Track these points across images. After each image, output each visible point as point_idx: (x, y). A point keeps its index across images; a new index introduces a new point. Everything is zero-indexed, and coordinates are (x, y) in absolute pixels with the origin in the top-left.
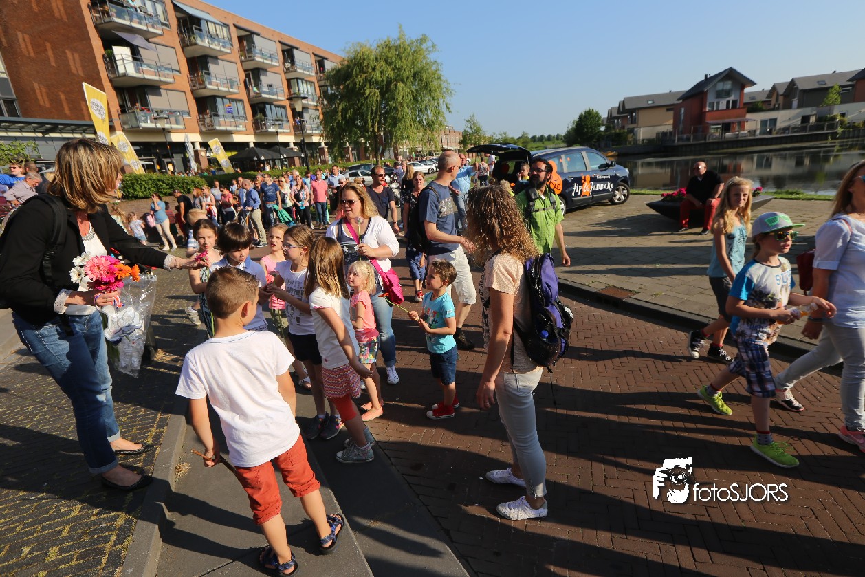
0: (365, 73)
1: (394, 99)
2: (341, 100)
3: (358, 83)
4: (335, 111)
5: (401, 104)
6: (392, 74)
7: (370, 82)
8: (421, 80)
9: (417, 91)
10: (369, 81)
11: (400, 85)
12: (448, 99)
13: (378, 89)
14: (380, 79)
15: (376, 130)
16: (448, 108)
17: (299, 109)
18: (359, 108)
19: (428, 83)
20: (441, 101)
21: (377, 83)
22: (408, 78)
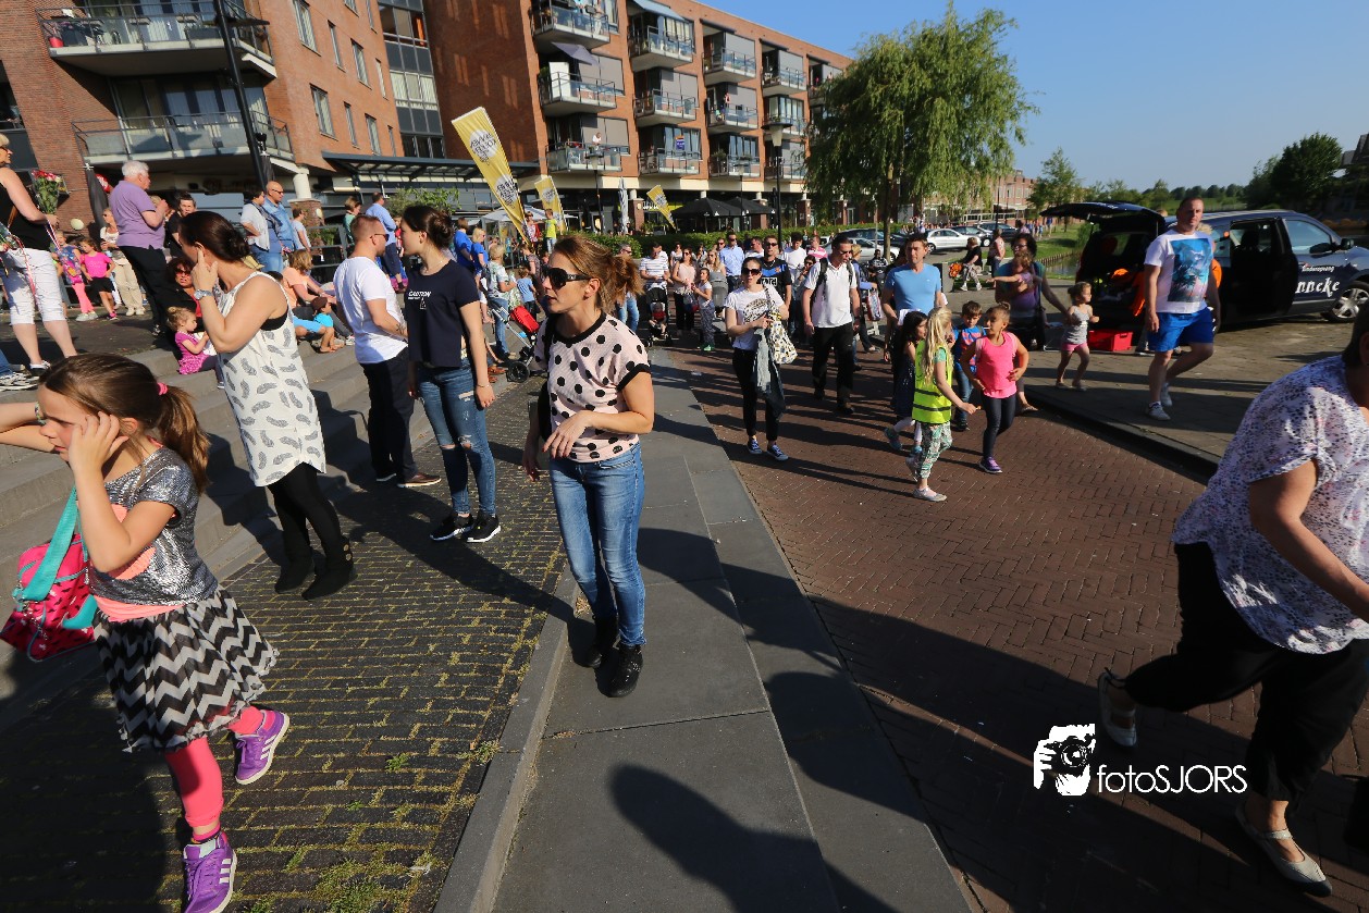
0: (883, 83)
1: (927, 124)
2: (841, 128)
3: (873, 100)
4: (830, 146)
5: (937, 132)
6: (929, 85)
7: (892, 98)
8: (976, 93)
9: (967, 111)
10: (889, 96)
11: (939, 102)
12: (1021, 123)
13: (901, 109)
14: (906, 92)
15: (890, 176)
16: (1020, 138)
17: (777, 142)
18: (868, 140)
19: (986, 96)
20: (1008, 124)
21: (902, 97)
22: (954, 88)
